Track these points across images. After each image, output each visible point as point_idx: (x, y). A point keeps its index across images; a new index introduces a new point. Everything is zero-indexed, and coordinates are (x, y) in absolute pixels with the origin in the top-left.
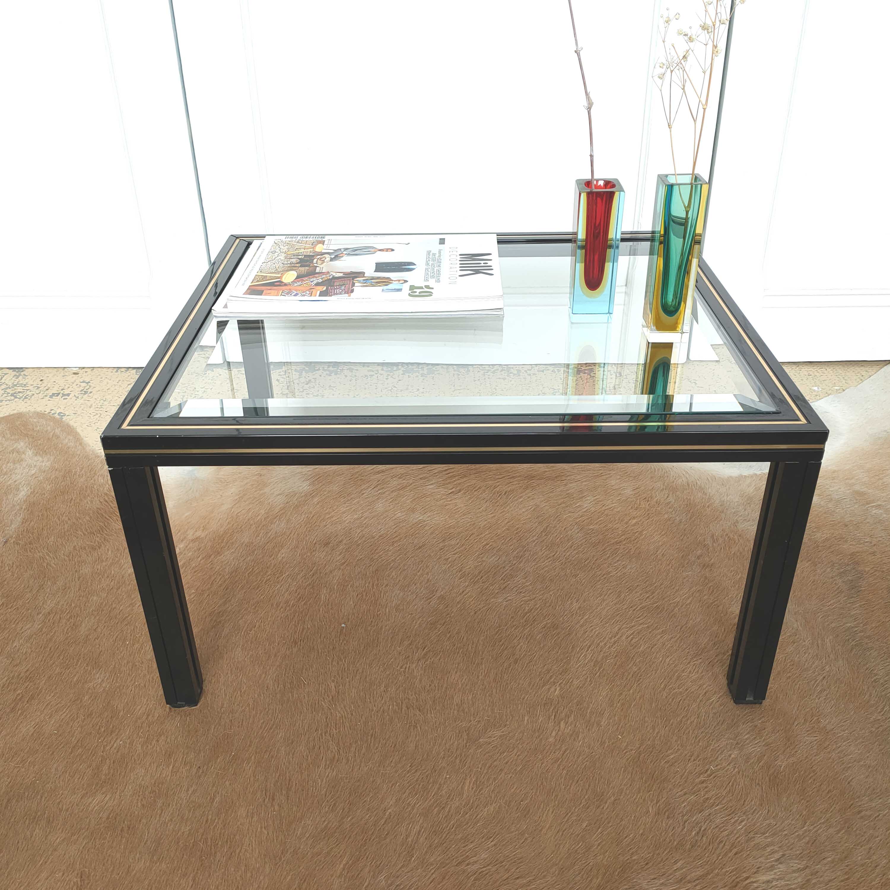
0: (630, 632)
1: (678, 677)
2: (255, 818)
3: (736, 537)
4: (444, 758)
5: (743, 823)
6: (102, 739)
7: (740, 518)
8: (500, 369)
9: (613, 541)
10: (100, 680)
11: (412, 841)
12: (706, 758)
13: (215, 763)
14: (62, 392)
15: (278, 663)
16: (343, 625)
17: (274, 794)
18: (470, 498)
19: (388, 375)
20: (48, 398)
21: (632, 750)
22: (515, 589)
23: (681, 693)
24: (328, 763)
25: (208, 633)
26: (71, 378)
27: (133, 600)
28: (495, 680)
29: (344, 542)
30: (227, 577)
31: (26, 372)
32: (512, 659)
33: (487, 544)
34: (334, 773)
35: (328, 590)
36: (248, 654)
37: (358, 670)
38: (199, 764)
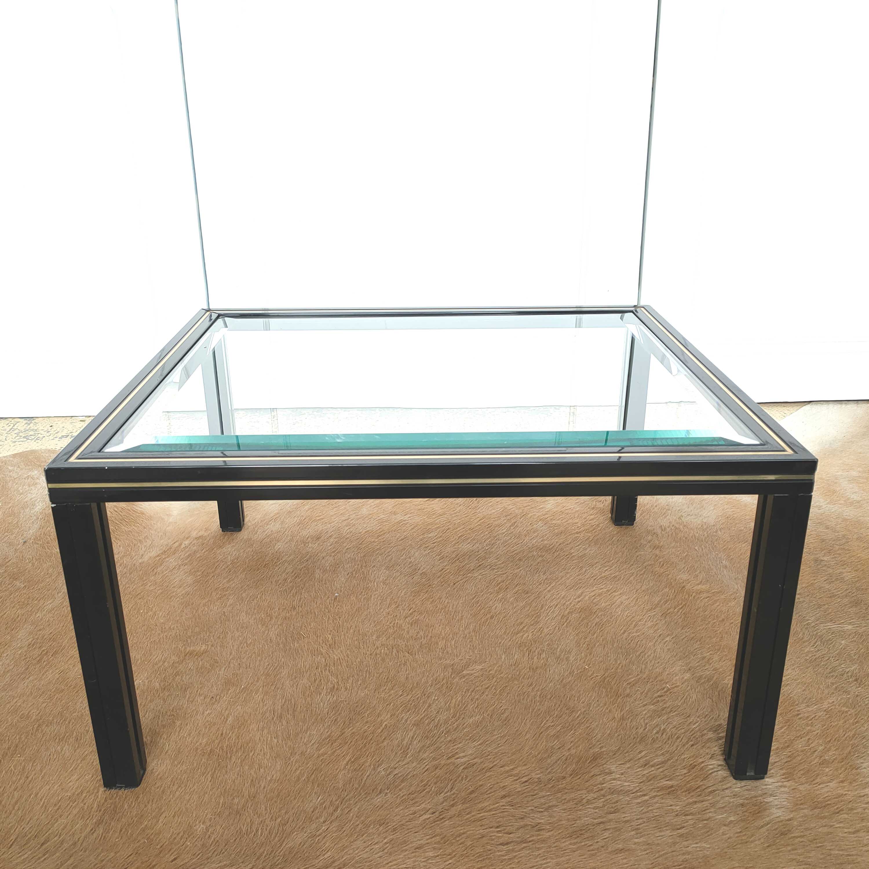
0: (593, 594)
1: (635, 626)
2: (266, 731)
3: (681, 527)
4: (432, 685)
5: (697, 724)
7: (684, 514)
11: (407, 743)
12: (663, 680)
14: (70, 434)
15: (279, 623)
16: (337, 594)
17: (281, 714)
18: (445, 504)
20: (57, 439)
21: (597, 676)
22: (489, 567)
23: (638, 636)
24: (328, 691)
26: (78, 424)
27: (144, 581)
28: (474, 631)
29: (334, 536)
30: (230, 563)
31: (36, 420)
32: (489, 616)
33: (462, 536)
34: (335, 698)
35: (321, 571)
36: (252, 617)
37: (352, 626)
38: (212, 695)
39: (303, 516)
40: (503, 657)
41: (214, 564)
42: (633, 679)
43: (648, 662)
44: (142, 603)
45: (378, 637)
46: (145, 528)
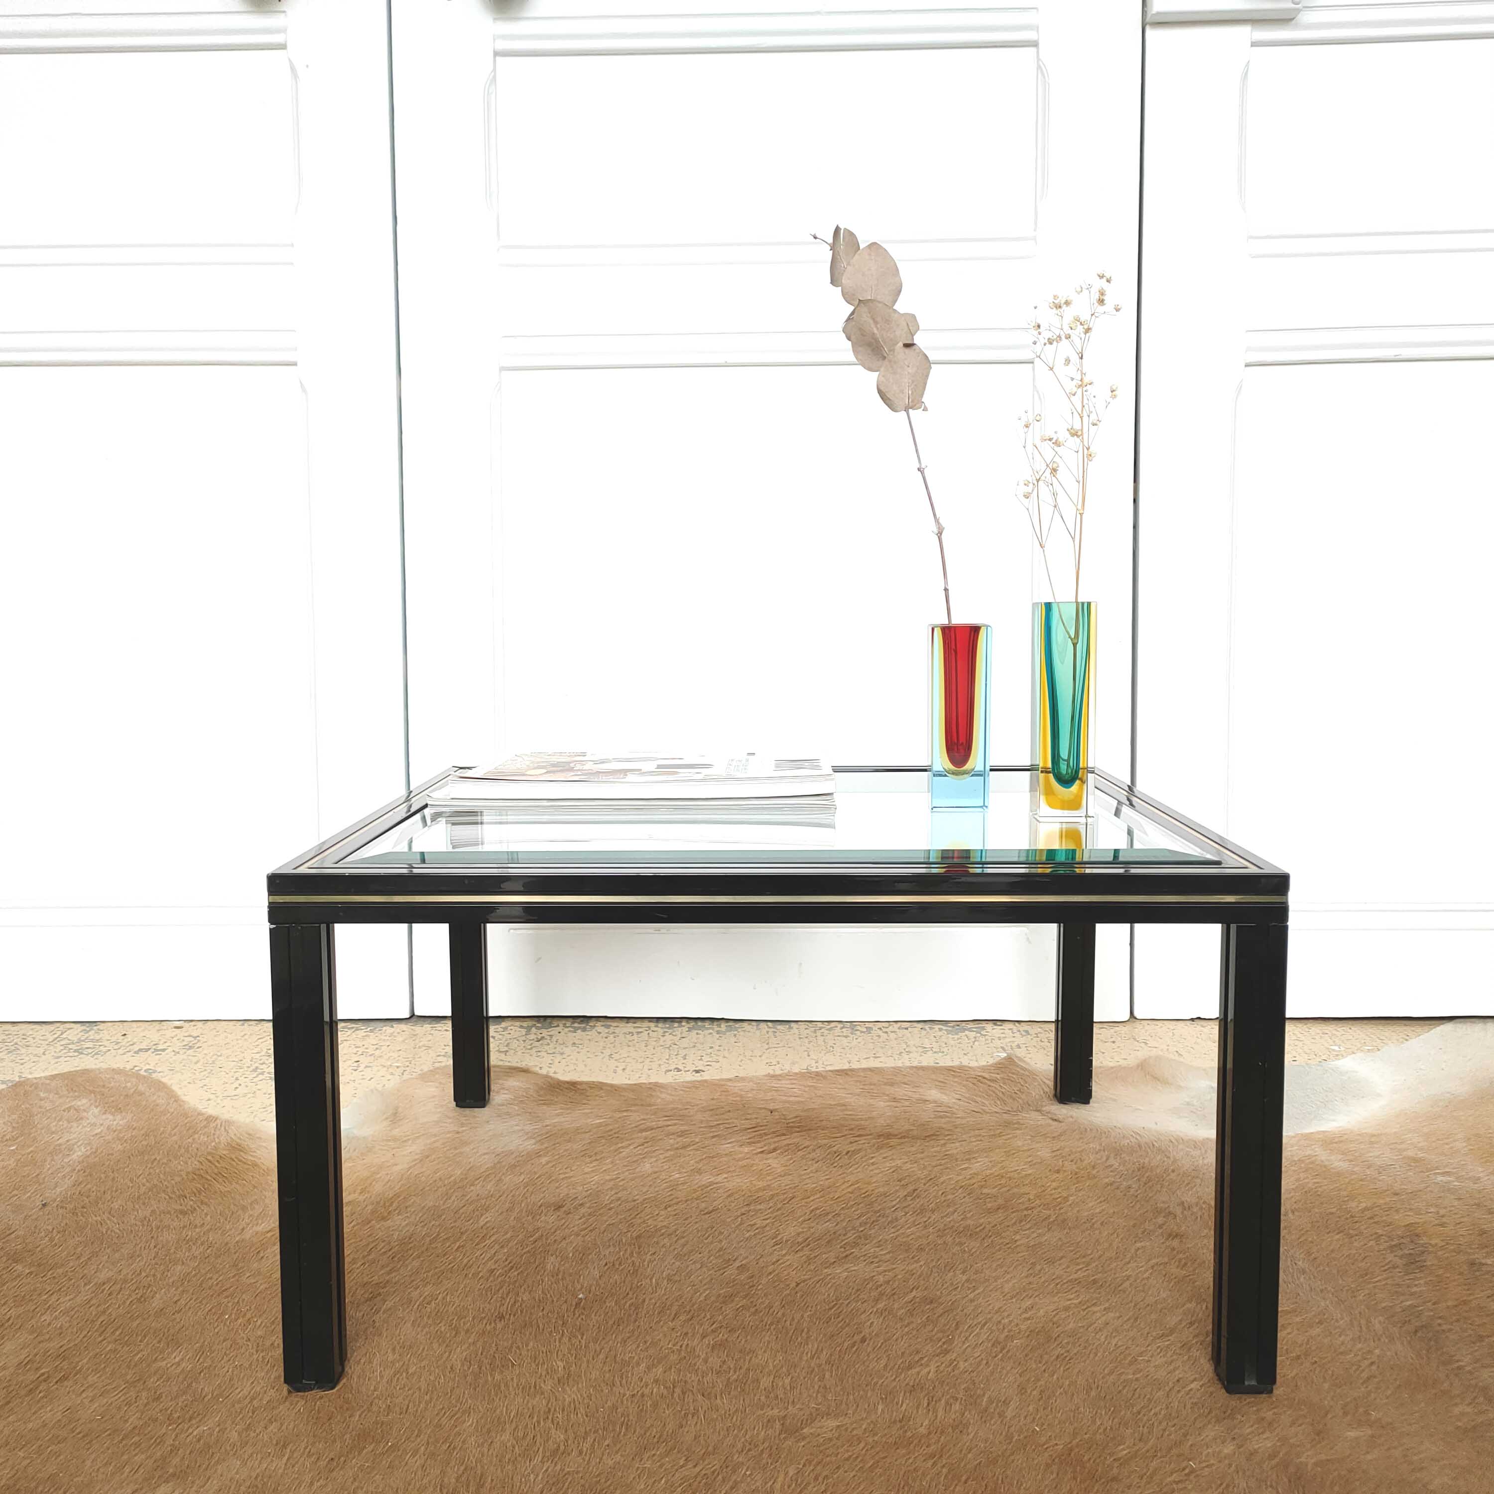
1: (1131, 1363)
4: (742, 1451)
6: (175, 1426)
8: (840, 1025)
10: (178, 1359)
12: (1182, 1454)
13: (359, 1454)
14: (154, 1047)
15: (471, 1341)
16: (581, 1296)
18: (791, 1159)
19: (665, 1032)
20: (131, 1054)
22: (863, 1258)
24: (547, 1454)
25: (358, 1307)
26: (170, 1033)
27: (239, 1270)
28: (828, 1362)
29: (587, 1205)
30: (395, 1244)
31: (101, 1026)
32: (857, 1338)
33: (817, 1209)
34: (558, 1467)
35: (559, 1259)
36: (422, 1331)
37: (603, 1348)
38: (332, 1455)
39: (535, 1173)
40: (880, 1407)
41: (368, 1244)
42: (1125, 1452)
43: (1156, 1424)
44: (230, 1304)
45: (649, 1368)
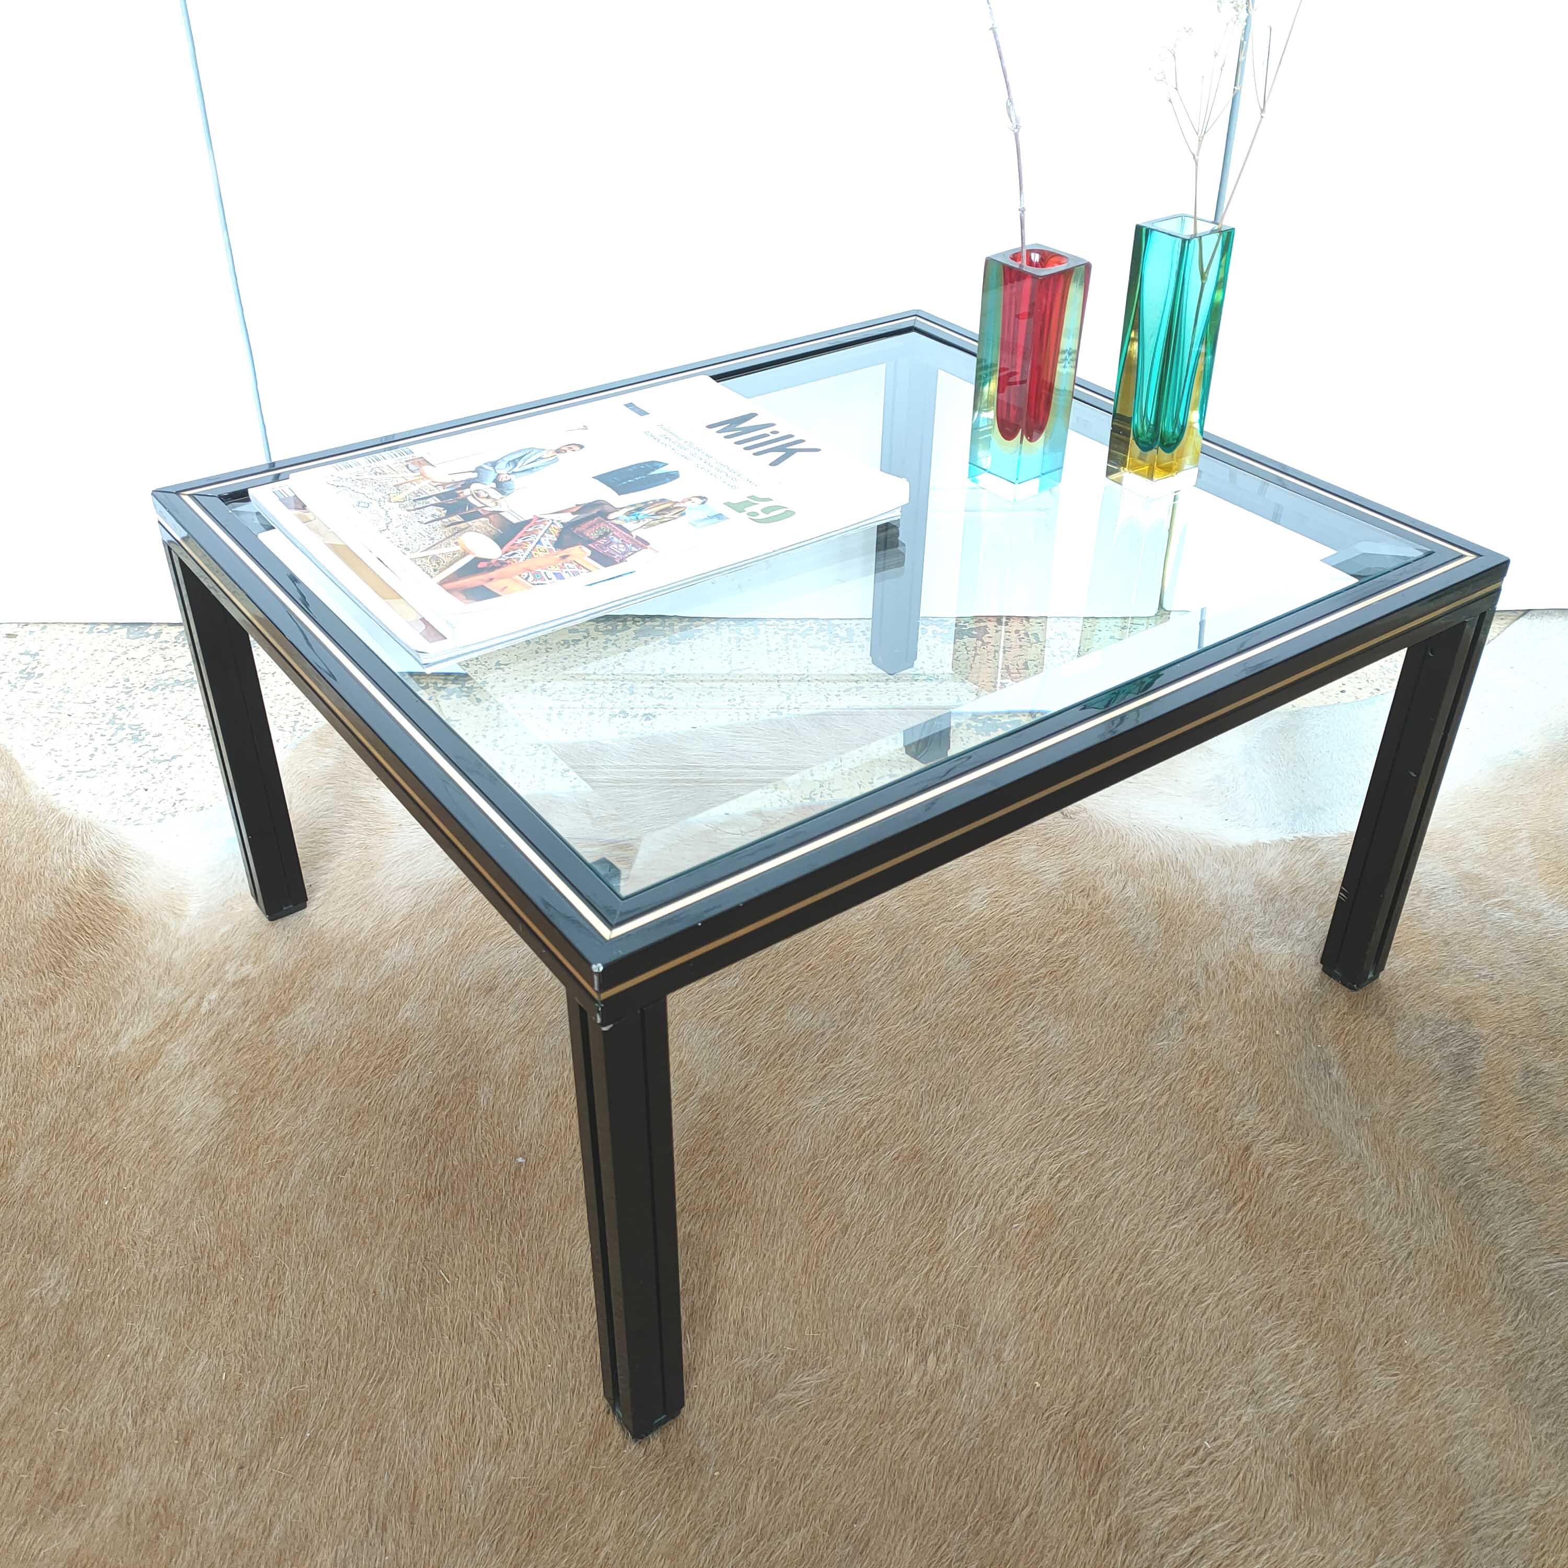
0: (1055, 1166)
1: (1145, 1258)
3: (1248, 968)
4: (709, 1434)
5: (1265, 1557)
7: (1255, 930)
9: (1024, 978)
10: (53, 1283)
12: (1197, 1425)
13: (274, 1455)
16: (520, 1160)
17: (385, 1518)
21: (1059, 1411)
22: (843, 1080)
23: (1148, 1290)
26: (3, 647)
27: (117, 1111)
28: (805, 1270)
30: (300, 1060)
32: (838, 1225)
34: (501, 1473)
35: (493, 1087)
36: (338, 1223)
37: (548, 1252)
40: (863, 1349)
41: (268, 1063)
43: (1167, 1372)
46: (126, 954)
